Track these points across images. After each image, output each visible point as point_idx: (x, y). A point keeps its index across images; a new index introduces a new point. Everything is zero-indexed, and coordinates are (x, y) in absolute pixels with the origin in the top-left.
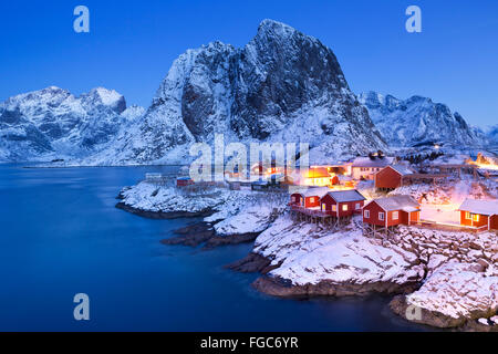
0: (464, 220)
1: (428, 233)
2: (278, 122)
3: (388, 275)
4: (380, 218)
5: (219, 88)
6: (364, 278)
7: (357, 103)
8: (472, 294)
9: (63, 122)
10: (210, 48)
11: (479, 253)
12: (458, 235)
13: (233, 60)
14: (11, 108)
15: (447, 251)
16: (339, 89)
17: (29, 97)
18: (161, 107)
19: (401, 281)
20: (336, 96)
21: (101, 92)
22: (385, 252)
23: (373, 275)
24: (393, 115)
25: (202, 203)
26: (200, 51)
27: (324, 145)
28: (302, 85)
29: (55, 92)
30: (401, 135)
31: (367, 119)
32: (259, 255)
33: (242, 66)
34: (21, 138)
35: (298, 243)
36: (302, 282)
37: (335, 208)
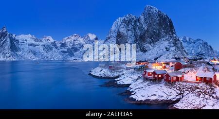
0: (197, 80)
1: (185, 84)
2: (150, 46)
3: (170, 98)
4: (169, 79)
5: (130, 33)
6: (161, 99)
7: (179, 40)
8: (193, 104)
9: (77, 46)
10: (127, 17)
11: (199, 90)
12: (193, 84)
13: (135, 22)
14: (63, 42)
15: (190, 90)
16: (173, 35)
17: (68, 38)
18: (109, 40)
19: (174, 100)
20: (171, 37)
21: (90, 35)
22: (170, 90)
23: (165, 98)
24: (191, 45)
25: (116, 74)
26: (123, 18)
27: (166, 55)
28: (159, 32)
29: (75, 36)
30: (193, 52)
31: (182, 46)
32: (129, 91)
33: (138, 24)
34: (66, 52)
35: (142, 88)
36: (139, 99)
37: (156, 76)
